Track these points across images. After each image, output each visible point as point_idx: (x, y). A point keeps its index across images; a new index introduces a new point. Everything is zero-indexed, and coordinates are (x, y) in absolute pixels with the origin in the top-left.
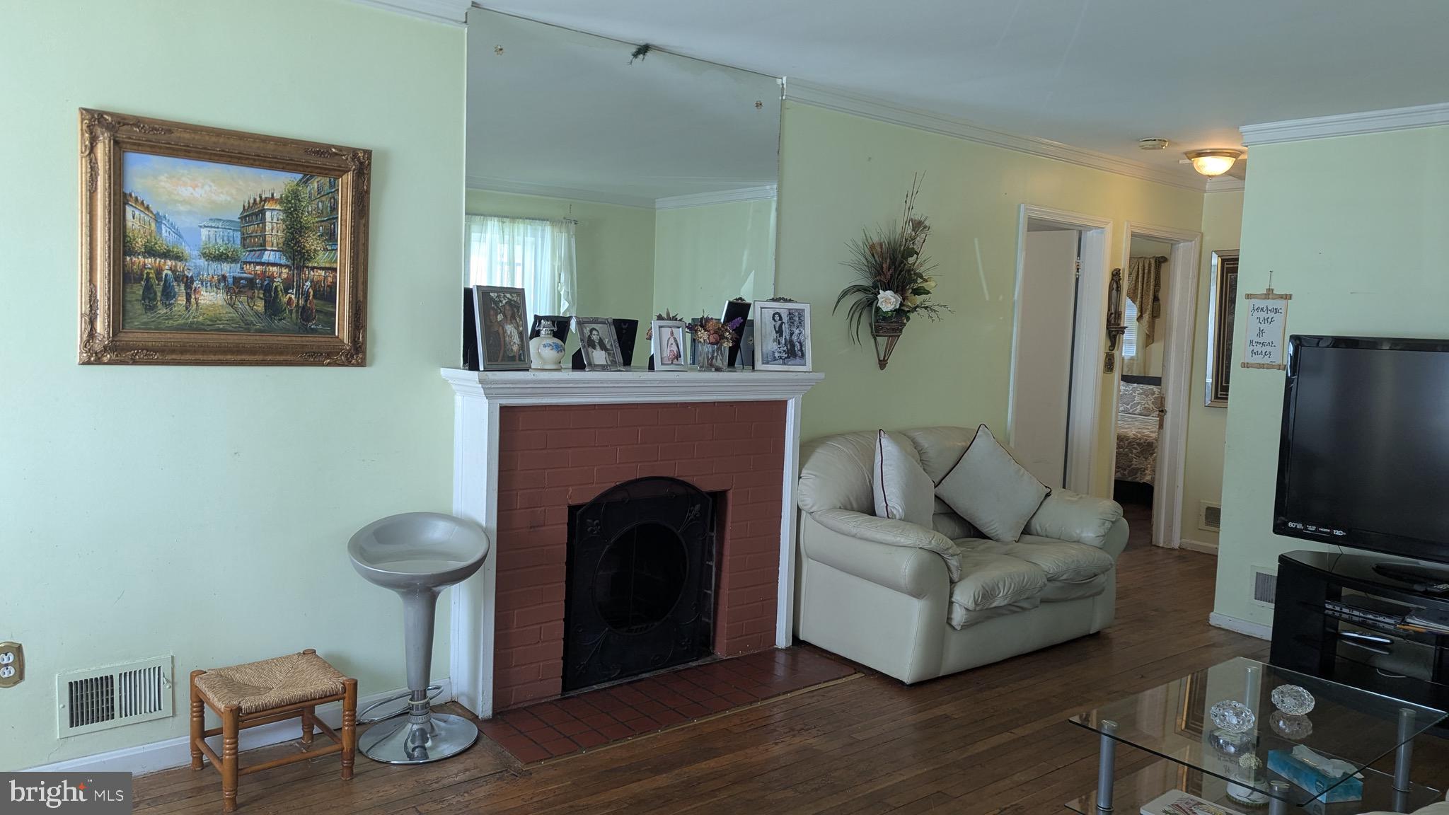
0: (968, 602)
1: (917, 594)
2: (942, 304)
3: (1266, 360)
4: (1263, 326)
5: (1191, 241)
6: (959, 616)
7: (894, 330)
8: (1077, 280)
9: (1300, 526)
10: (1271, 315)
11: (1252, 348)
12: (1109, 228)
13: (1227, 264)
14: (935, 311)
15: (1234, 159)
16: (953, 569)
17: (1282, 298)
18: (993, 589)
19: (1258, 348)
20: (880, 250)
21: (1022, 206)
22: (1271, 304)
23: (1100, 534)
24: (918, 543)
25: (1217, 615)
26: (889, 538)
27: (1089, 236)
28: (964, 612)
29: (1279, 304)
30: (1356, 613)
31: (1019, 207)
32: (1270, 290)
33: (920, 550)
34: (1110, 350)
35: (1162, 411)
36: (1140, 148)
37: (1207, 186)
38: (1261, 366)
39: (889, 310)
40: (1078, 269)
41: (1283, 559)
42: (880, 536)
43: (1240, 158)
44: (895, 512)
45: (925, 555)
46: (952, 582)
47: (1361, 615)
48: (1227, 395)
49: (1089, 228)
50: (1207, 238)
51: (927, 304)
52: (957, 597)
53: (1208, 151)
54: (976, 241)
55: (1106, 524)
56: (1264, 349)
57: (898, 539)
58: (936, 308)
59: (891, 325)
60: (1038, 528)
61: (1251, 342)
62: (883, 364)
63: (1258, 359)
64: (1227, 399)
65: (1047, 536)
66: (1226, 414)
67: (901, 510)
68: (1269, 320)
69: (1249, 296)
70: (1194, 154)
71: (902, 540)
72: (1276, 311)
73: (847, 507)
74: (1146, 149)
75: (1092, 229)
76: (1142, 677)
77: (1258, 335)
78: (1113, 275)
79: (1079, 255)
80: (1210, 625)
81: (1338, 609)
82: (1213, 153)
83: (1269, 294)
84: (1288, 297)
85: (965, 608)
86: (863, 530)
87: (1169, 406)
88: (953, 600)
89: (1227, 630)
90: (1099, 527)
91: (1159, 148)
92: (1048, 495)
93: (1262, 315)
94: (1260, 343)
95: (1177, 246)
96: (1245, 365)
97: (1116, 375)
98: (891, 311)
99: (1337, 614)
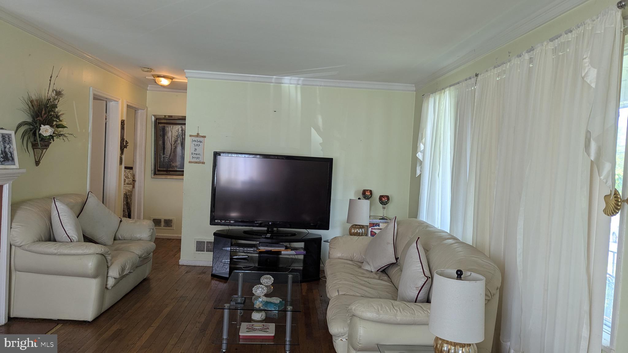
0: (117, 275)
1: (95, 277)
2: (70, 133)
3: (198, 160)
4: (196, 147)
5: (144, 110)
6: (111, 282)
7: (46, 145)
8: (106, 123)
9: (219, 221)
10: (199, 143)
11: (192, 156)
12: (120, 101)
13: (158, 121)
14: (66, 137)
15: (171, 80)
16: (109, 261)
17: (203, 137)
18: (124, 267)
19: (195, 156)
20: (36, 103)
21: (91, 88)
22: (199, 139)
23: (150, 235)
24: (96, 251)
25: (182, 260)
26: (80, 251)
27: (111, 104)
28: (114, 280)
29: (201, 139)
30: (241, 249)
31: (90, 88)
32: (198, 134)
33: (97, 255)
34: (121, 155)
35: (134, 181)
36: (141, 71)
37: (148, 88)
38: (196, 163)
39: (47, 135)
40: (106, 119)
41: (215, 234)
42: (73, 251)
43: (173, 80)
44: (74, 238)
45: (100, 256)
46: (108, 267)
47: (243, 249)
48: (183, 174)
49: (111, 100)
50: (149, 109)
51: (62, 133)
52: (111, 273)
53: (162, 76)
54: (74, 102)
55: (151, 230)
56: (197, 156)
57: (85, 251)
58: (66, 135)
59: (45, 143)
60: (120, 237)
61: (192, 153)
62: (37, 163)
63: (195, 160)
64: (183, 175)
65: (124, 240)
66: (183, 182)
67: (76, 237)
68: (198, 145)
69: (191, 136)
70: (156, 76)
71: (87, 251)
72: (201, 142)
73: (40, 240)
74: (144, 71)
75: (112, 101)
76: (177, 290)
77: (195, 151)
78: (121, 122)
79: (106, 112)
80: (180, 265)
81: (235, 249)
82: (164, 77)
83: (198, 135)
84: (204, 137)
85: (114, 278)
86: (62, 250)
87: (137, 178)
88: (108, 275)
89: (186, 265)
90: (149, 232)
91: (150, 72)
92: (121, 221)
93: (196, 143)
94: (195, 154)
95: (138, 111)
96: (190, 162)
97: (123, 166)
98: (48, 136)
99: (235, 251)
